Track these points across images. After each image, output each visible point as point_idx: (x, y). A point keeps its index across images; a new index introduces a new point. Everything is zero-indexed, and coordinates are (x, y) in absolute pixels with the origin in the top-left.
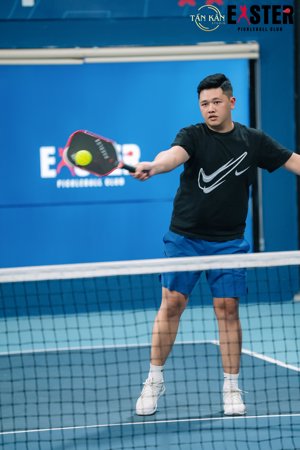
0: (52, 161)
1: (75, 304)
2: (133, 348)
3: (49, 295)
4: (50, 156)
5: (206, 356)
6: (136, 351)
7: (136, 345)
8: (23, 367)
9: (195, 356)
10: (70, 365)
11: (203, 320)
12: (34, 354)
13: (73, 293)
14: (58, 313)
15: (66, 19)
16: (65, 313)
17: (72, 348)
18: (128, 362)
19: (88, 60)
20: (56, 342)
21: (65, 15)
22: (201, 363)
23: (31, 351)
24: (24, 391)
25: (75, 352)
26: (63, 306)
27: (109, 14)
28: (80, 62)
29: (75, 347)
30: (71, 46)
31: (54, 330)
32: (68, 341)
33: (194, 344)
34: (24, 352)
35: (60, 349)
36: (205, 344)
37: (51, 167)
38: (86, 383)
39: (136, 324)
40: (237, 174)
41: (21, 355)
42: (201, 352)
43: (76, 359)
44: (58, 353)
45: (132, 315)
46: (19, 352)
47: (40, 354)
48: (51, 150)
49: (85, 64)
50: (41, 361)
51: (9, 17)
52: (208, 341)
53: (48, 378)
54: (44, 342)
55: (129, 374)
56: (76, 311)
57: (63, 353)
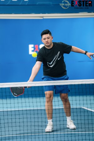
0: (33, 49)
1: (39, 94)
2: (57, 109)
3: (31, 91)
4: (32, 47)
5: (80, 112)
6: (58, 110)
7: (58, 108)
8: (23, 114)
9: (77, 112)
10: (38, 114)
11: (80, 100)
12: (26, 110)
13: (39, 91)
14: (34, 97)
15: (38, 5)
16: (36, 97)
17: (38, 108)
18: (56, 113)
19: (44, 18)
20: (33, 106)
21: (37, 4)
22: (79, 114)
23: (25, 109)
24: (23, 122)
25: (39, 110)
26: (36, 95)
27: (51, 3)
28: (42, 18)
29: (39, 108)
30: (39, 13)
31: (33, 102)
32: (37, 106)
33: (76, 108)
34: (23, 109)
35: (34, 109)
36: (80, 108)
37: (32, 51)
38: (43, 120)
39: (58, 101)
40: (58, 59)
41: (22, 110)
42: (79, 111)
43: (39, 112)
44: (34, 110)
45: (57, 98)
46: (22, 109)
47: (28, 110)
48: (32, 46)
49: (44, 19)
50: (28, 112)
51: (20, 4)
52: (81, 107)
53: (31, 118)
54: (30, 106)
55: (56, 117)
56: (40, 97)
57: (36, 110)
